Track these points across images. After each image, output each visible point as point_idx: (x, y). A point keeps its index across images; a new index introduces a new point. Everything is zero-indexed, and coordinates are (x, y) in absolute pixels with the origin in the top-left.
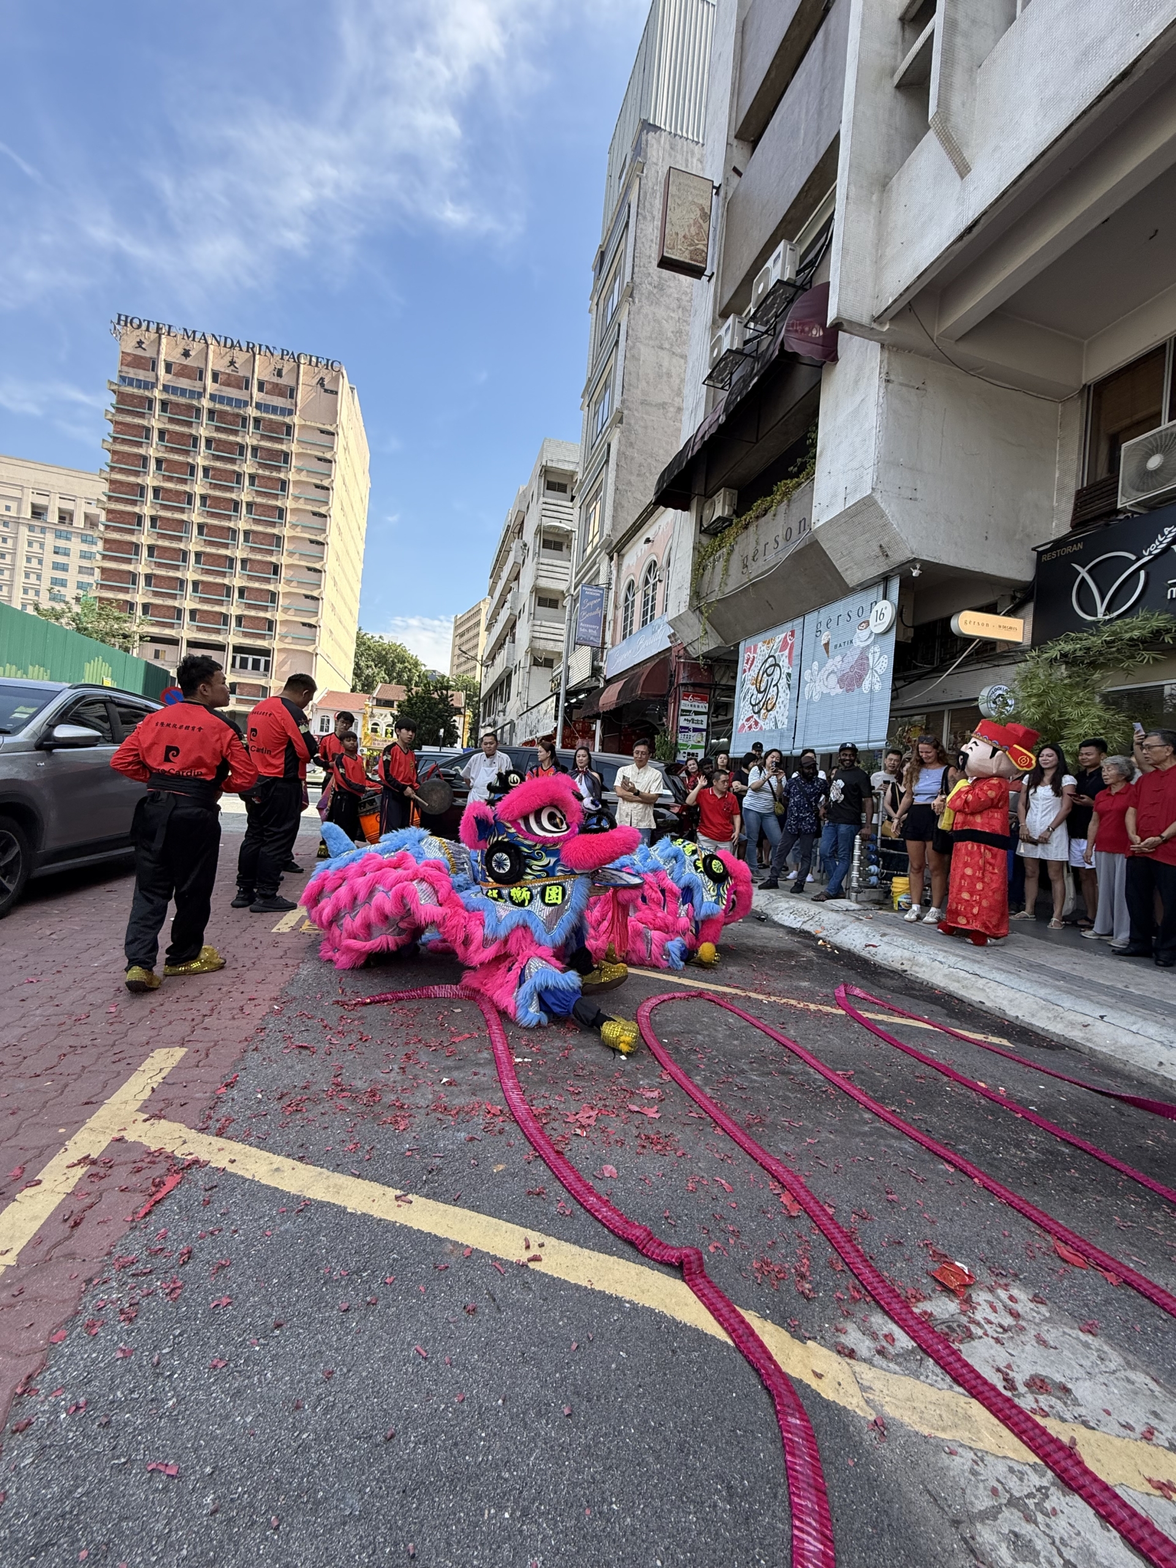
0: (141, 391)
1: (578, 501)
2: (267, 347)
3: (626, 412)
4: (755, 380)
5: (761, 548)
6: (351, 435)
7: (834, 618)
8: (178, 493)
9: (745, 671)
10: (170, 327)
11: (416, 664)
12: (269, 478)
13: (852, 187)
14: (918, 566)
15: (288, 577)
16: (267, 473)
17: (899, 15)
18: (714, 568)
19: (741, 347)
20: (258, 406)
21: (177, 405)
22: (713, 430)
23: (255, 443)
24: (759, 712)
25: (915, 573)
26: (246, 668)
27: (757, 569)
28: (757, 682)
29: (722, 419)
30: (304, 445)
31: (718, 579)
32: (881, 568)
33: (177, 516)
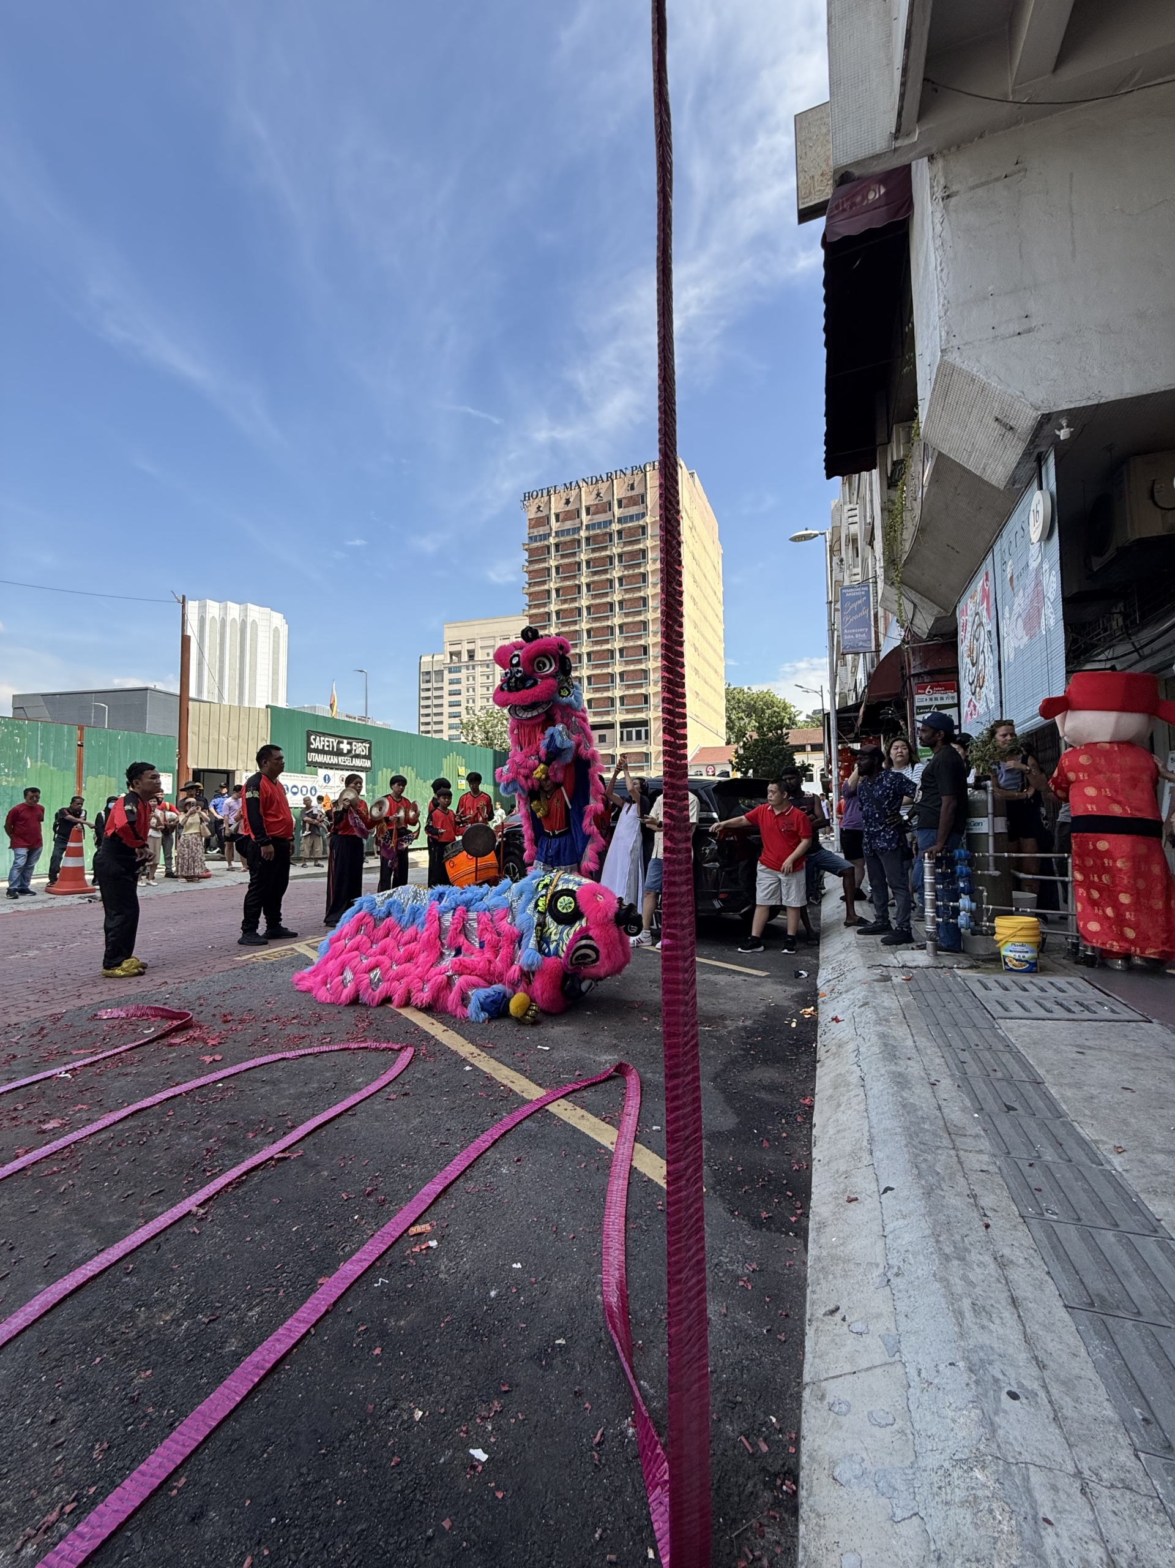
0: (542, 542)
2: (621, 471)
7: (1013, 539)
9: (962, 642)
10: (555, 487)
14: (1057, 424)
16: (631, 572)
20: (620, 521)
21: (565, 543)
23: (619, 550)
24: (975, 692)
25: (1063, 434)
26: (631, 740)
27: (917, 509)
28: (971, 652)
32: (1016, 448)
33: (573, 628)
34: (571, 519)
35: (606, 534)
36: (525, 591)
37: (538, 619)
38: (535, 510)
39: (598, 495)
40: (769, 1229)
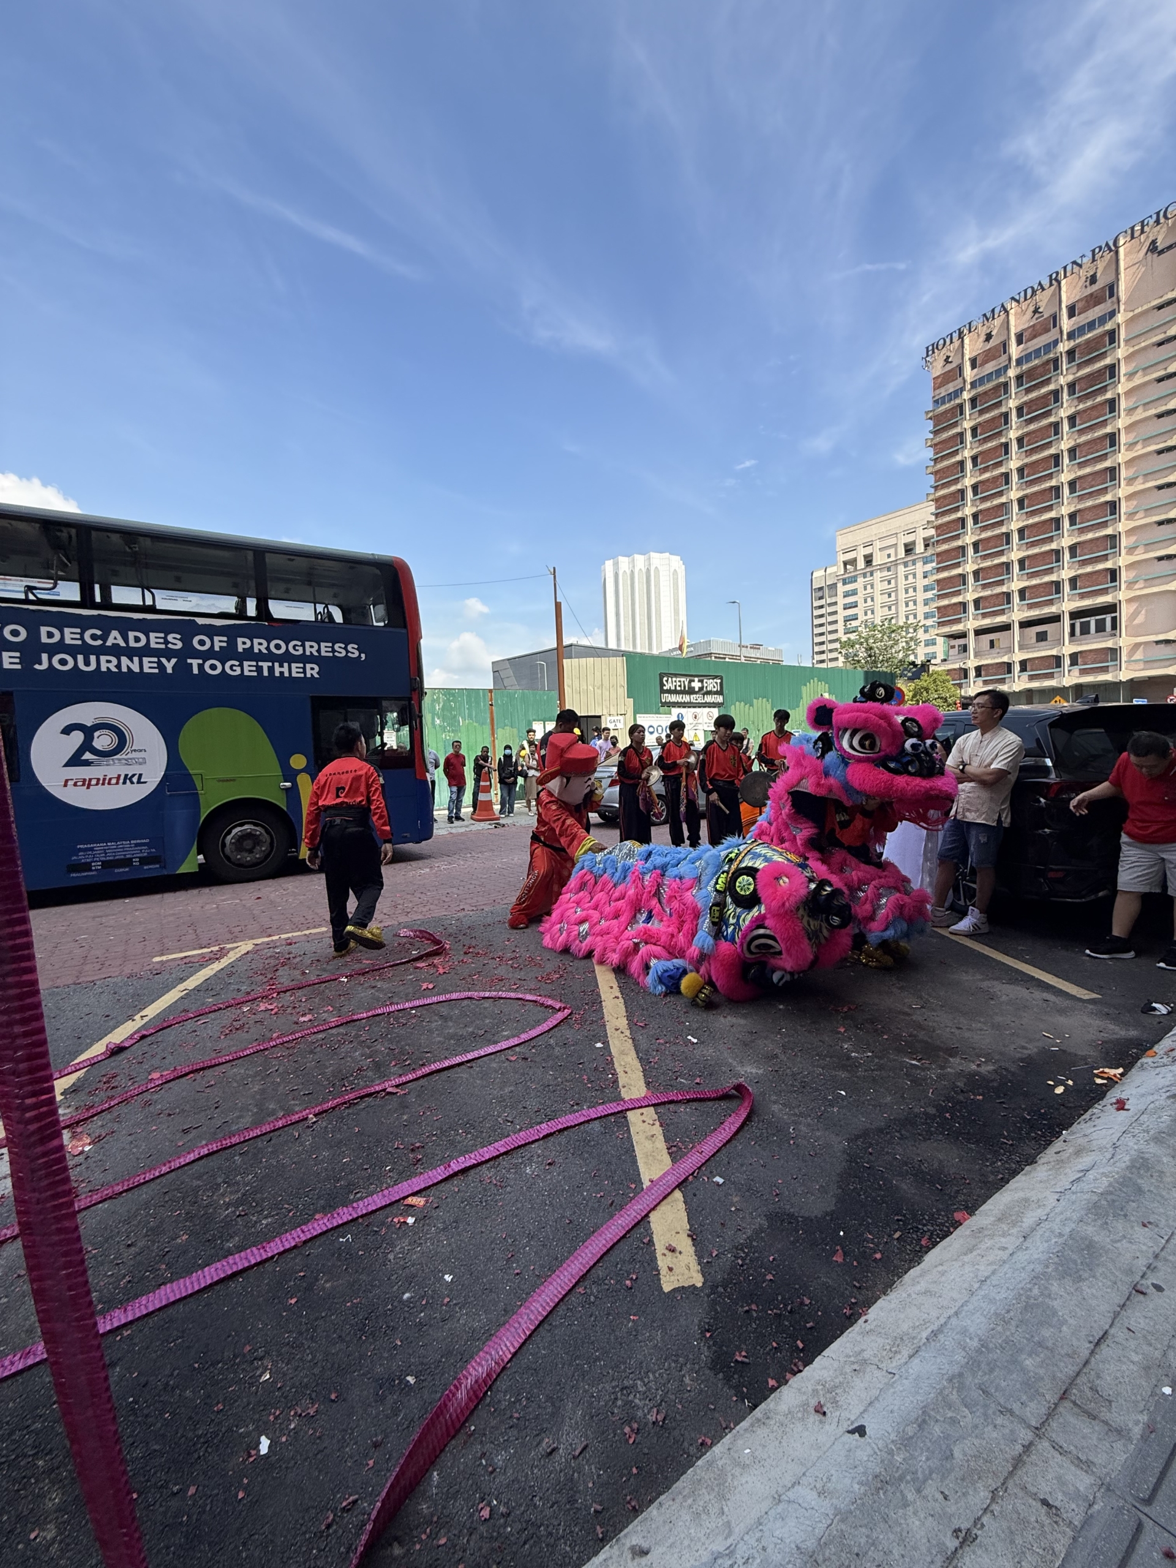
0: (952, 402)
2: (1074, 263)
12: (1093, 408)
16: (1089, 403)
20: (1071, 335)
21: (985, 393)
23: (1071, 378)
26: (1089, 633)
30: (1136, 341)
33: (997, 501)
34: (994, 358)
35: (1048, 362)
36: (930, 470)
37: (947, 501)
38: (942, 363)
39: (1036, 311)
40: (728, 1379)
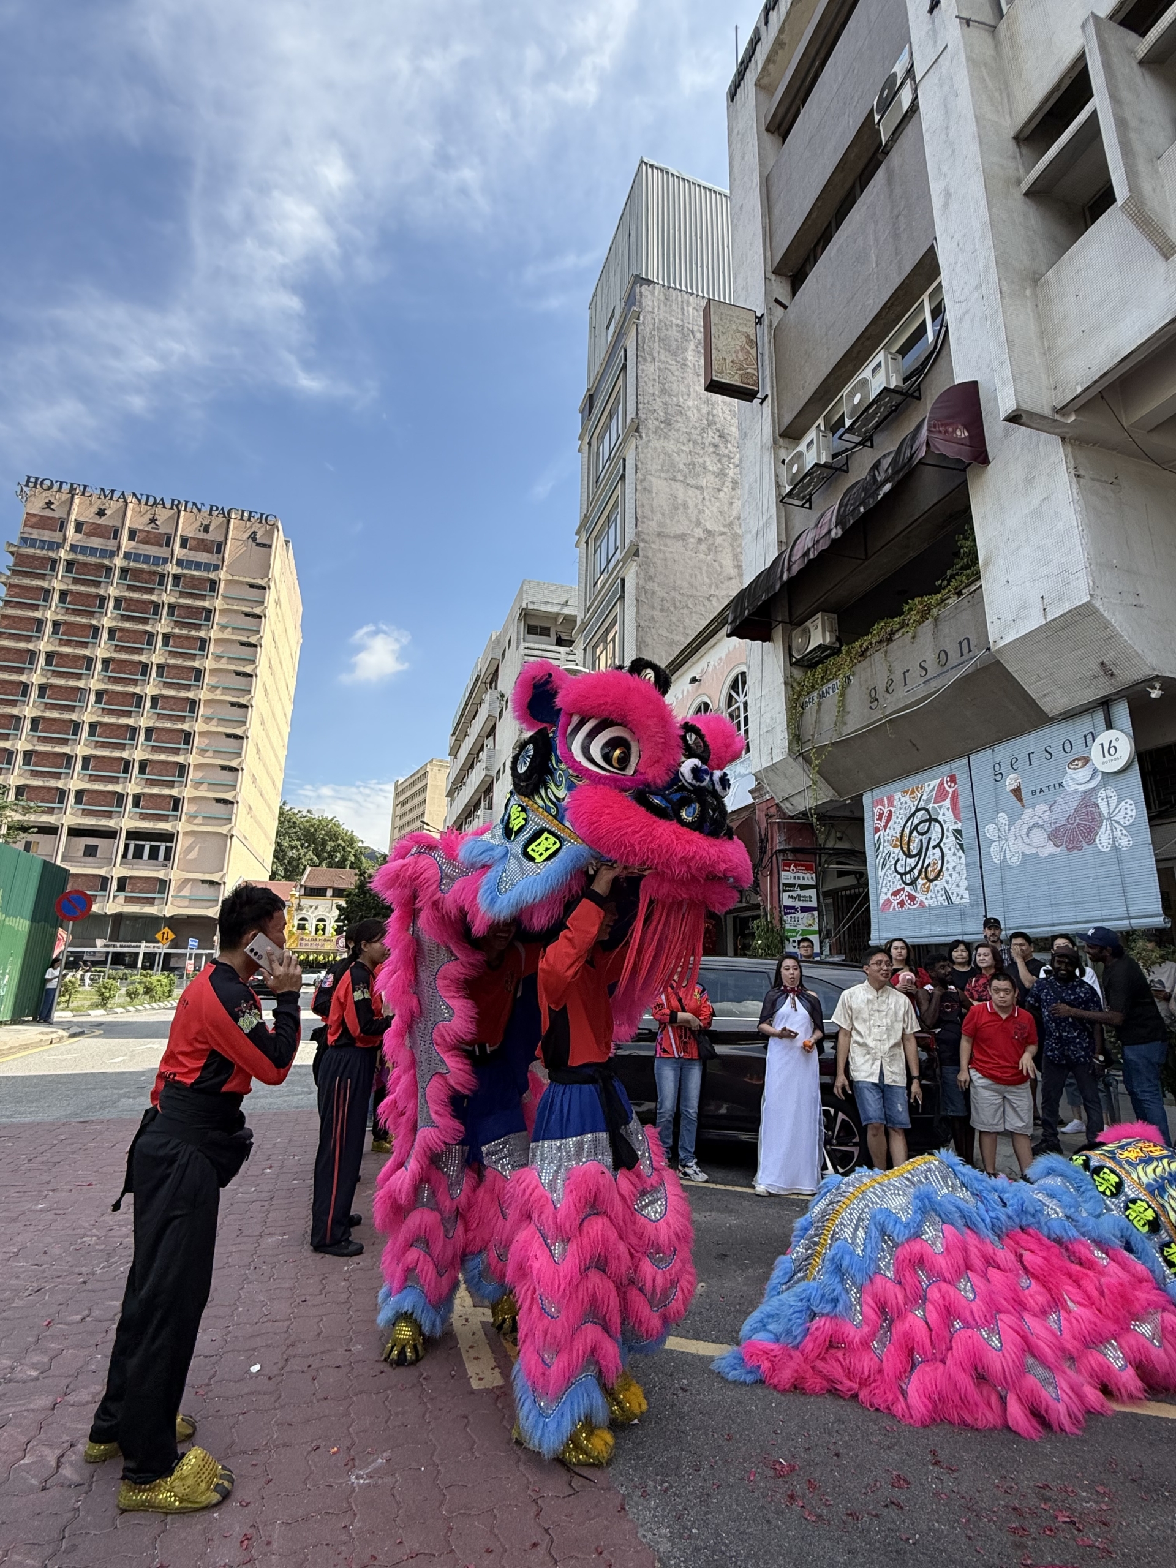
0: (45, 552)
1: (579, 645)
2: (194, 504)
3: (642, 545)
4: (888, 487)
5: (898, 676)
6: (283, 589)
7: (1023, 757)
8: (76, 658)
9: (877, 830)
10: (85, 487)
11: (351, 841)
12: (187, 638)
13: (1004, 283)
14: (1158, 685)
15: (203, 746)
16: (185, 632)
17: (1012, 134)
18: (819, 704)
19: (830, 461)
20: (180, 563)
21: (85, 564)
22: (824, 545)
23: (173, 600)
24: (913, 883)
25: (1155, 694)
26: (141, 858)
27: (893, 703)
28: (903, 843)
29: (837, 533)
30: (230, 601)
31: (829, 716)
32: (1103, 688)
34: (102, 537)
38: (42, 504)
39: (153, 521)
